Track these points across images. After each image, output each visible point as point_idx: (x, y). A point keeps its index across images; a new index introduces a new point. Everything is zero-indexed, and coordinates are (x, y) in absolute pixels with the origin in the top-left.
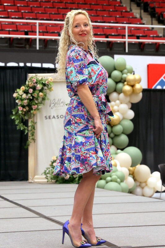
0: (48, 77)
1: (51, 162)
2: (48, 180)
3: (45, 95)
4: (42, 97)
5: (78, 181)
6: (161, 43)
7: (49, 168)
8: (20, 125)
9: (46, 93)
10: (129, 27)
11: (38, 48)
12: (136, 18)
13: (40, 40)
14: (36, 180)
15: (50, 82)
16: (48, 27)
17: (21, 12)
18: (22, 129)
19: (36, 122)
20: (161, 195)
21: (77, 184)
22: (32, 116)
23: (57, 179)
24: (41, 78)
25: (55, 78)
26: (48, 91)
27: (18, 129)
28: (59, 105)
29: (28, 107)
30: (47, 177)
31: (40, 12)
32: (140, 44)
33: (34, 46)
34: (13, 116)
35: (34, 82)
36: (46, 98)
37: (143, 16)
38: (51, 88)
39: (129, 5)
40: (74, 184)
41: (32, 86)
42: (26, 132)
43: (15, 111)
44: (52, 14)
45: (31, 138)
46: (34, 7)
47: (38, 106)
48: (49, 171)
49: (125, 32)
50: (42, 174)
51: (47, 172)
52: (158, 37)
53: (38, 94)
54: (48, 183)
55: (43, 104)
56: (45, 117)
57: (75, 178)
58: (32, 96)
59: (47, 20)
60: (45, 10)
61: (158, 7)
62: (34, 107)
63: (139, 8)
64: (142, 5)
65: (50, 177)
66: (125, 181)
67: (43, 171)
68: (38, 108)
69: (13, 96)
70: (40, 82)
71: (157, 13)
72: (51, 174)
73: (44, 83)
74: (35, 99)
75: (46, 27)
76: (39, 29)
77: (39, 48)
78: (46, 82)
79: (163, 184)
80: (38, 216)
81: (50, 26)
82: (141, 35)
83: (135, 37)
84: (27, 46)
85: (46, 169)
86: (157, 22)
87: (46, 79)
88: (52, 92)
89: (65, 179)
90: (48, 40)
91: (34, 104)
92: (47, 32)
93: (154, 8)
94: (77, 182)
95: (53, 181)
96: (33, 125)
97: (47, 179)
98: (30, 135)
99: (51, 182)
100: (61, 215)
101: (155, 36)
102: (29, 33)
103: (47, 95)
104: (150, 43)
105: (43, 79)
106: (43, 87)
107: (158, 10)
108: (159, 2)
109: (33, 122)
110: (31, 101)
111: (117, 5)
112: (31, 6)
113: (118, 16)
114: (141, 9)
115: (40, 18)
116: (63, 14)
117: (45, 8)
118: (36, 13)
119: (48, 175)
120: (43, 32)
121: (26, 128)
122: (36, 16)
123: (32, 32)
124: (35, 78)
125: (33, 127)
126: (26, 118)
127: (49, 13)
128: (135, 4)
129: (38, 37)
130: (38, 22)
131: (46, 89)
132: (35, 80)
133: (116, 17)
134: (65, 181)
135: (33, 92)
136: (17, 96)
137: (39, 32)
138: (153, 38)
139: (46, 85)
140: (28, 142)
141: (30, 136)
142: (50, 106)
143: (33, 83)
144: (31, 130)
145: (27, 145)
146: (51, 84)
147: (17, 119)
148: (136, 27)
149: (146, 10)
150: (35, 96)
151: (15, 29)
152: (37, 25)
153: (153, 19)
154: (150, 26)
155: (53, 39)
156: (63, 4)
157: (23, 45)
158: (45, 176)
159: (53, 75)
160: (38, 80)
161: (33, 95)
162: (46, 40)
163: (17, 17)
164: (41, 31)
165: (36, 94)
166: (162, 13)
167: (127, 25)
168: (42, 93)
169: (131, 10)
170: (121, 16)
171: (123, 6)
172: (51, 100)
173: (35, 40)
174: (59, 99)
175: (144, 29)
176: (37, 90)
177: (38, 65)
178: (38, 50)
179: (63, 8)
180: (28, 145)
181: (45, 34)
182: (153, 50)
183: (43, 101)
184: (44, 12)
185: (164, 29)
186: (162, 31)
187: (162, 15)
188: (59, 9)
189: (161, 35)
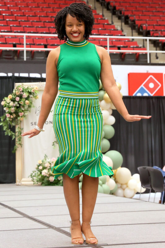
0: (34, 86)
1: (37, 165)
2: (34, 183)
3: (31, 103)
4: (28, 104)
6: (141, 54)
7: (35, 171)
8: (8, 131)
9: (32, 101)
10: (110, 39)
11: (25, 59)
12: (117, 30)
13: (27, 52)
14: (23, 183)
15: (36, 90)
16: (34, 40)
17: (10, 26)
18: (9, 135)
19: (23, 128)
20: (140, 196)
21: (61, 186)
22: (19, 122)
23: (42, 182)
24: (27, 87)
25: (40, 87)
26: (33, 99)
27: (6, 135)
29: (16, 114)
30: (33, 179)
31: (27, 26)
32: (122, 54)
33: (22, 57)
34: (2, 122)
35: (21, 91)
36: (32, 106)
37: (123, 28)
38: (36, 96)
39: (110, 18)
40: (59, 186)
41: (19, 95)
42: (14, 137)
43: (3, 118)
44: (38, 27)
45: (18, 143)
46: (22, 21)
47: (24, 113)
48: (35, 174)
49: (107, 43)
50: (28, 177)
51: (34, 174)
52: (138, 48)
53: (24, 102)
54: (34, 185)
55: (29, 111)
56: (31, 123)
57: (60, 181)
58: (18, 103)
59: (34, 33)
60: (32, 24)
61: (138, 20)
62: (21, 114)
63: (120, 21)
64: (123, 18)
65: (36, 180)
66: (106, 183)
67: (30, 174)
68: (24, 115)
69: (1, 104)
70: (26, 91)
71: (137, 25)
72: (37, 177)
73: (30, 91)
74: (21, 107)
75: (33, 39)
76: (27, 41)
77: (27, 59)
78: (32, 91)
79: (142, 186)
80: (22, 216)
81: (37, 38)
82: (122, 46)
83: (117, 48)
84: (16, 58)
85: (32, 172)
86: (137, 34)
87: (32, 88)
88: (37, 99)
89: (50, 181)
90: (35, 51)
91: (21, 111)
92: (34, 44)
93: (134, 21)
94: (61, 184)
95: (39, 183)
96: (20, 131)
97: (34, 181)
98: (17, 140)
99: (37, 185)
100: (44, 215)
101: (135, 46)
102: (17, 45)
103: (33, 102)
104: (131, 53)
105: (29, 88)
106: (29, 95)
107: (138, 23)
108: (139, 16)
109: (20, 128)
110: (18, 109)
111: (100, 18)
112: (19, 20)
113: (100, 29)
114: (122, 22)
115: (28, 31)
116: (49, 28)
117: (32, 22)
118: (24, 27)
119: (34, 178)
120: (30, 44)
121: (13, 133)
122: (24, 29)
123: (20, 44)
124: (21, 87)
125: (20, 133)
126: (13, 124)
127: (35, 26)
128: (117, 17)
129: (25, 49)
130: (25, 35)
131: (31, 98)
132: (22, 89)
133: (98, 30)
134: (50, 184)
135: (19, 99)
136: (4, 104)
137: (27, 44)
138: (133, 48)
139: (32, 93)
140: (15, 147)
141: (17, 142)
142: (36, 113)
143: (19, 92)
144: (18, 136)
145: (14, 149)
146: (36, 92)
147: (5, 126)
148: (117, 39)
149: (126, 23)
150: (21, 104)
151: (5, 42)
152: (25, 38)
153: (134, 31)
154: (131, 38)
155: (40, 51)
156: (49, 18)
157: (11, 57)
158: (31, 179)
159: (39, 84)
160: (24, 88)
161: (20, 103)
162: (33, 52)
163: (6, 31)
164: (28, 43)
165: (22, 102)
166: (142, 25)
167: (108, 37)
168: (29, 101)
169: (113, 23)
170: (103, 28)
171: (105, 19)
172: (36, 108)
173: (23, 51)
175: (124, 41)
176: (23, 98)
177: (26, 75)
178: (25, 61)
179: (49, 22)
180: (16, 150)
181: (32, 46)
182: (133, 60)
183: (29, 108)
184: (31, 26)
185: (144, 40)
186: (142, 42)
187: (142, 27)
188: (45, 23)
189: (141, 45)
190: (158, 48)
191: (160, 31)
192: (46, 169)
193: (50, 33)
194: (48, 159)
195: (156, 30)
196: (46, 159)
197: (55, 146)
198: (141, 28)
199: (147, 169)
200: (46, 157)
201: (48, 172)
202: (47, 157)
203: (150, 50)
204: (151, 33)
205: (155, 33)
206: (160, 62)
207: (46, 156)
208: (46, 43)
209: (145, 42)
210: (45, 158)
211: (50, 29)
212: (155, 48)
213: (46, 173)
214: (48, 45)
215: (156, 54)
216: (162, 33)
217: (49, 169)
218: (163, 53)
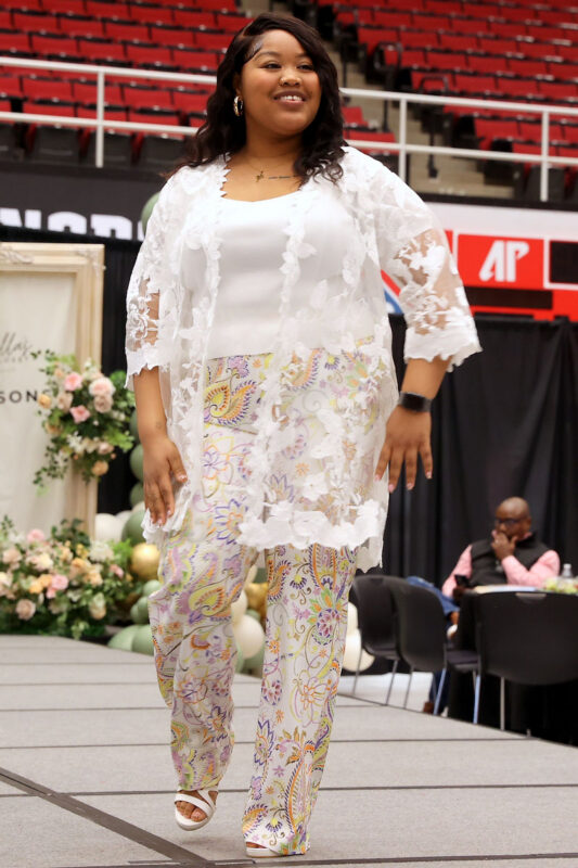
5: (65, 625)
20: (355, 682)
21: (61, 635)
28: (6, 355)
40: (51, 635)
52: (364, 132)
57: (55, 617)
61: (368, 27)
64: (312, 14)
71: (364, 47)
79: (363, 647)
86: (361, 78)
89: (21, 617)
93: (352, 29)
94: (61, 631)
101: (353, 125)
107: (367, 37)
108: (372, 10)
111: (225, 11)
116: (30, 34)
133: (218, 55)
134: (18, 627)
138: (349, 133)
149: (325, 34)
153: (350, 67)
166: (382, 47)
171: (243, 15)
174: (7, 335)
179: (31, 13)
185: (386, 103)
186: (380, 111)
187: (381, 54)
188: (17, 16)
189: (374, 123)
190: (437, 138)
191: (446, 71)
192: (5, 571)
193: (34, 56)
194: (16, 534)
195: (434, 70)
196: (6, 534)
197: (42, 486)
198: (377, 56)
199: (384, 583)
200: (7, 525)
201: (14, 582)
202: (11, 526)
203: (409, 141)
204: (416, 78)
205: (430, 79)
206: (442, 191)
207: (10, 522)
208: (17, 94)
209: (391, 111)
210: (4, 528)
211: (35, 39)
212: (426, 137)
213: (5, 586)
214: (25, 99)
215: (431, 157)
216: (454, 82)
217: (16, 572)
218: (455, 157)
